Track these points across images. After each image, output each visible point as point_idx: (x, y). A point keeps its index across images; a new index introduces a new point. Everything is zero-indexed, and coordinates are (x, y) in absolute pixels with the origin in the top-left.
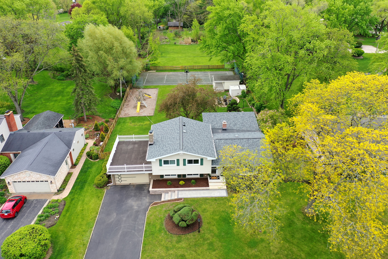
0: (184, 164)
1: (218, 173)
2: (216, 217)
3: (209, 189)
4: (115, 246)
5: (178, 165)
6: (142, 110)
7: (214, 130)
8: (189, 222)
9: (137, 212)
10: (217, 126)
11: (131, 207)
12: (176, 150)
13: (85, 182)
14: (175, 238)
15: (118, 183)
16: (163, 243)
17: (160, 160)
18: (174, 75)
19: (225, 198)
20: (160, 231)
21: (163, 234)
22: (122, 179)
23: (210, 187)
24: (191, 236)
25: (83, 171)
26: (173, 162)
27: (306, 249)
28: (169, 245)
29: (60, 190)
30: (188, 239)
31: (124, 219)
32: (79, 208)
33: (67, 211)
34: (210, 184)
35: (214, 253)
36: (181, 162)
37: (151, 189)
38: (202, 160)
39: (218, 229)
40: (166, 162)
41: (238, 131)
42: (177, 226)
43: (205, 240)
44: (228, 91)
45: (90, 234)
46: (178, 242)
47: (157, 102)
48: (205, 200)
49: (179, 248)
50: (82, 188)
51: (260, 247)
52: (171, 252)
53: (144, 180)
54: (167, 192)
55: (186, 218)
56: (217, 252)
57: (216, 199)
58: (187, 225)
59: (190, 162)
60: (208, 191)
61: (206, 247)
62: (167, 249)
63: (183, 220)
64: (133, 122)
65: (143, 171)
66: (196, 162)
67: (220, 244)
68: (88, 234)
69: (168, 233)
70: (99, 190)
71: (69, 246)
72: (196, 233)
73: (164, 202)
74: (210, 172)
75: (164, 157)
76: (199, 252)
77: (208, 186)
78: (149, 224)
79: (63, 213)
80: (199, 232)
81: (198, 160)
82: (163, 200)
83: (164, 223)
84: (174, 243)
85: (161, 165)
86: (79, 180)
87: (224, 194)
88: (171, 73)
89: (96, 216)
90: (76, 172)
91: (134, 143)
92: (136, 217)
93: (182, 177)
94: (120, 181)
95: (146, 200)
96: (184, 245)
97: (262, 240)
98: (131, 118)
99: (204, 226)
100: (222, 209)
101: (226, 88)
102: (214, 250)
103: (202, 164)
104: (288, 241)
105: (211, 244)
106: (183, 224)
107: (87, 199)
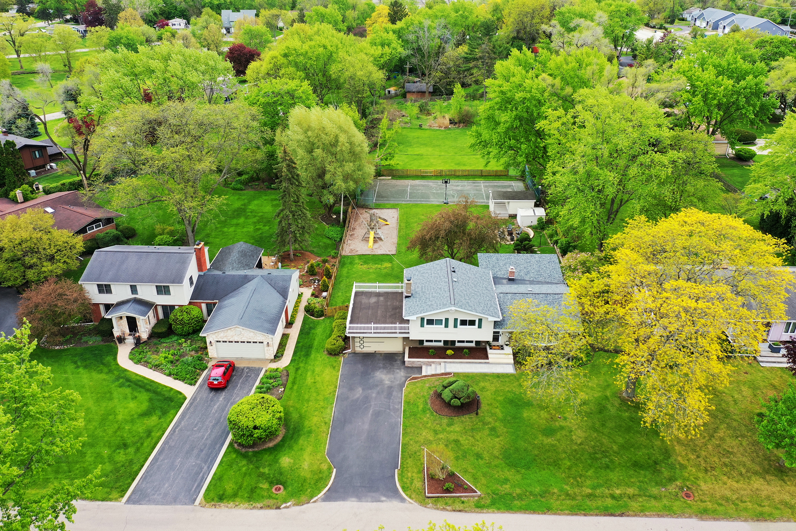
0: (455, 326)
1: (502, 340)
2: (499, 398)
3: (488, 363)
4: (366, 427)
5: (446, 326)
6: (377, 245)
7: (497, 280)
8: (464, 400)
9: (390, 387)
10: (500, 274)
11: (381, 381)
12: (445, 305)
13: (310, 347)
14: (445, 420)
15: (358, 350)
16: (429, 425)
17: (422, 319)
18: (423, 186)
19: (512, 375)
20: (424, 411)
21: (428, 415)
22: (365, 344)
23: (490, 360)
24: (467, 420)
25: (305, 332)
26: (439, 322)
27: (621, 440)
28: (438, 428)
29: (278, 357)
30: (462, 422)
31: (374, 395)
32: (309, 380)
33: (294, 383)
34: (490, 356)
35: (497, 439)
36: (451, 323)
37: (406, 359)
38: (480, 320)
39: (502, 413)
40: (430, 322)
41: (532, 282)
42: (448, 405)
43: (485, 424)
44: (514, 217)
45: (331, 413)
46: (449, 425)
47: (399, 232)
48: (484, 376)
49: (451, 432)
50: (307, 355)
51: (558, 436)
52: (441, 436)
53: (395, 346)
54: (429, 364)
55: (461, 395)
56: (501, 438)
57: (498, 376)
58: (462, 403)
59: (464, 323)
60: (487, 365)
61: (487, 432)
62: (436, 432)
63: (456, 398)
64: (366, 262)
65: (396, 333)
66: (472, 323)
67: (505, 429)
68: (328, 411)
69: (435, 414)
70: (332, 359)
71: (306, 423)
72: (473, 415)
73: (425, 376)
74: (490, 339)
75: (428, 315)
76: (478, 437)
77: (487, 358)
78: (408, 403)
79: (289, 385)
80: (477, 414)
81: (475, 321)
82: (424, 373)
83: (429, 401)
84: (444, 426)
85: (422, 326)
86: (300, 345)
87: (510, 370)
88: (417, 182)
89: (335, 391)
90: (294, 332)
91: (378, 295)
92: (389, 395)
93: (449, 344)
94: (362, 347)
95: (401, 374)
96: (457, 429)
97: (562, 428)
99: (484, 407)
100: (507, 389)
101: (512, 212)
102: (498, 437)
103: (480, 326)
104: (596, 430)
105: (493, 429)
106: (456, 402)
107: (318, 369)
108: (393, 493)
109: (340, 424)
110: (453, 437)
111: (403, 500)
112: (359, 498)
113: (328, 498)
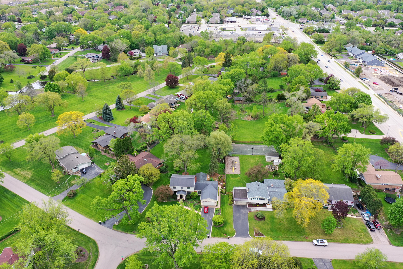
1: (269, 203)
2: (269, 217)
3: (267, 208)
4: (241, 222)
6: (235, 171)
8: (262, 217)
9: (245, 214)
10: (269, 185)
11: (243, 212)
12: (257, 195)
13: (224, 203)
14: (258, 222)
15: (236, 204)
16: (254, 222)
20: (253, 219)
22: (238, 203)
24: (262, 221)
25: (222, 198)
26: (256, 199)
27: (295, 227)
29: (217, 205)
31: (241, 215)
32: (226, 211)
33: (223, 212)
35: (269, 226)
36: (258, 199)
37: (248, 207)
38: (265, 199)
39: (270, 220)
40: (253, 199)
41: (277, 188)
42: (258, 218)
43: (266, 222)
44: (273, 161)
45: (233, 219)
46: (259, 222)
48: (266, 211)
50: (224, 205)
53: (245, 204)
54: (253, 208)
57: (269, 211)
59: (261, 199)
62: (256, 224)
65: (245, 201)
66: (263, 199)
67: (270, 224)
69: (255, 220)
70: (230, 206)
71: (228, 221)
73: (252, 211)
74: (267, 203)
75: (253, 197)
76: (265, 225)
78: (249, 217)
79: (222, 212)
80: (264, 220)
83: (254, 217)
85: (251, 200)
87: (271, 210)
88: (243, 145)
89: (233, 214)
90: (219, 198)
91: (240, 190)
93: (257, 204)
95: (247, 210)
97: (282, 224)
98: (231, 175)
99: (266, 219)
100: (271, 215)
104: (289, 224)
105: (268, 224)
106: (260, 218)
107: (228, 209)
108: (248, 236)
109: (235, 221)
110: (259, 225)
111: (250, 237)
112: (242, 237)
113: (236, 237)
